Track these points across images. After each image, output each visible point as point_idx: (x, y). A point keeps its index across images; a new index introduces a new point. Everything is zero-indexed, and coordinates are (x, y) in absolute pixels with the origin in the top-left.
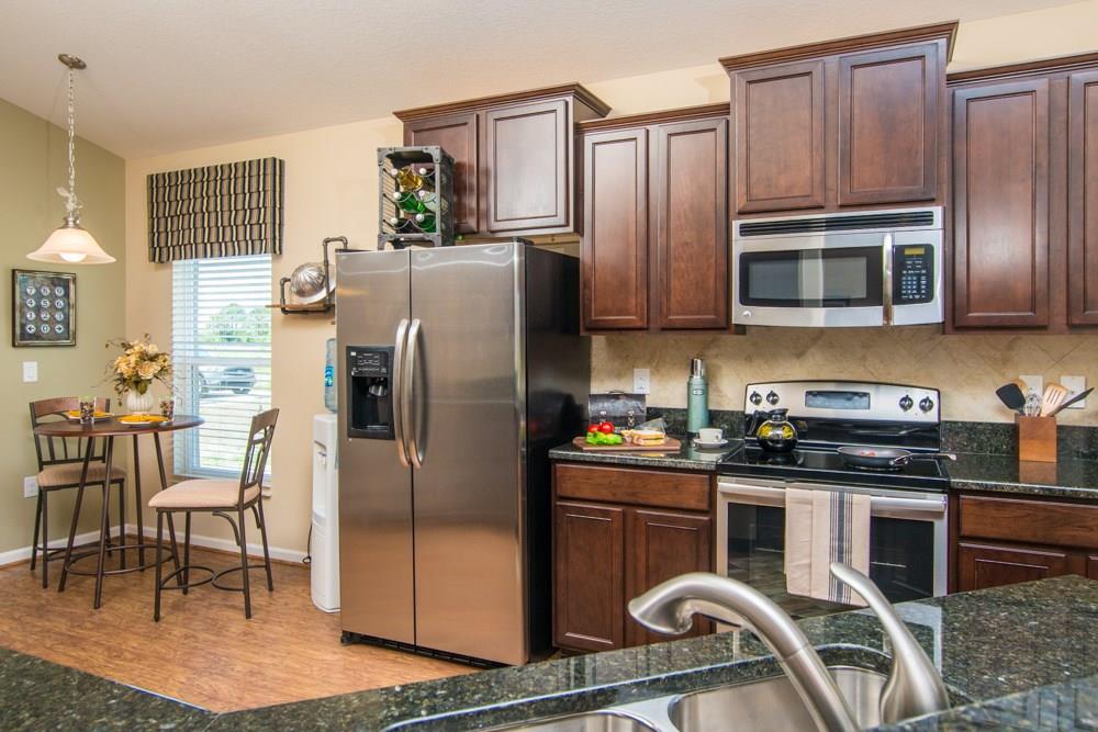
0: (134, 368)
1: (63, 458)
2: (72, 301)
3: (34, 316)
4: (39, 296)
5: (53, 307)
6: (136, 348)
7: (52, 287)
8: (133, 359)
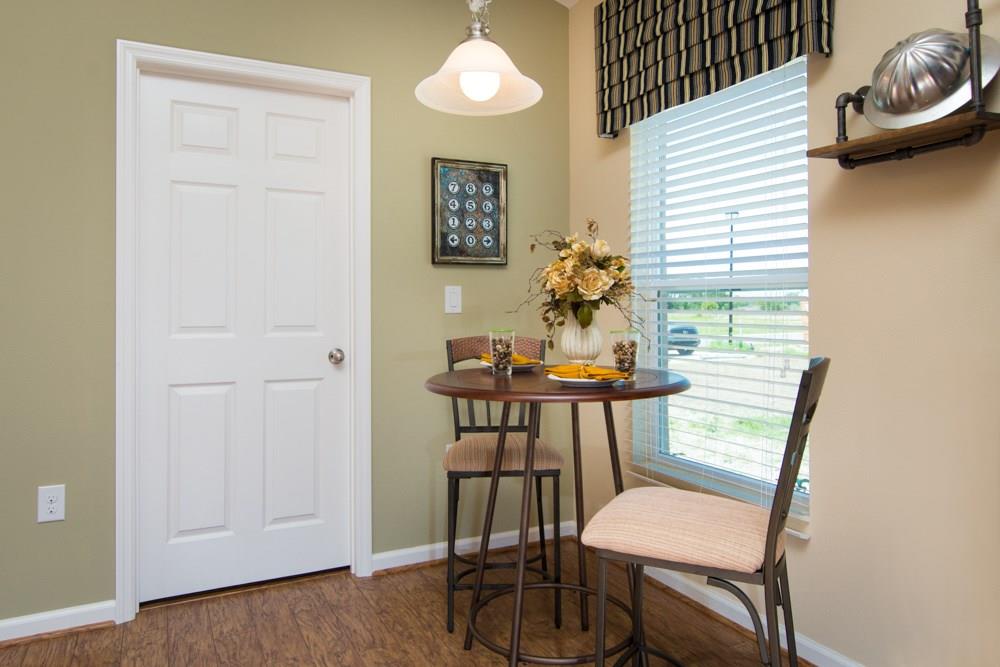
0: (569, 278)
1: (486, 424)
2: (503, 204)
3: (457, 222)
4: (463, 196)
5: (479, 209)
6: (575, 247)
7: (480, 184)
8: (570, 264)
